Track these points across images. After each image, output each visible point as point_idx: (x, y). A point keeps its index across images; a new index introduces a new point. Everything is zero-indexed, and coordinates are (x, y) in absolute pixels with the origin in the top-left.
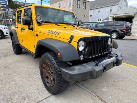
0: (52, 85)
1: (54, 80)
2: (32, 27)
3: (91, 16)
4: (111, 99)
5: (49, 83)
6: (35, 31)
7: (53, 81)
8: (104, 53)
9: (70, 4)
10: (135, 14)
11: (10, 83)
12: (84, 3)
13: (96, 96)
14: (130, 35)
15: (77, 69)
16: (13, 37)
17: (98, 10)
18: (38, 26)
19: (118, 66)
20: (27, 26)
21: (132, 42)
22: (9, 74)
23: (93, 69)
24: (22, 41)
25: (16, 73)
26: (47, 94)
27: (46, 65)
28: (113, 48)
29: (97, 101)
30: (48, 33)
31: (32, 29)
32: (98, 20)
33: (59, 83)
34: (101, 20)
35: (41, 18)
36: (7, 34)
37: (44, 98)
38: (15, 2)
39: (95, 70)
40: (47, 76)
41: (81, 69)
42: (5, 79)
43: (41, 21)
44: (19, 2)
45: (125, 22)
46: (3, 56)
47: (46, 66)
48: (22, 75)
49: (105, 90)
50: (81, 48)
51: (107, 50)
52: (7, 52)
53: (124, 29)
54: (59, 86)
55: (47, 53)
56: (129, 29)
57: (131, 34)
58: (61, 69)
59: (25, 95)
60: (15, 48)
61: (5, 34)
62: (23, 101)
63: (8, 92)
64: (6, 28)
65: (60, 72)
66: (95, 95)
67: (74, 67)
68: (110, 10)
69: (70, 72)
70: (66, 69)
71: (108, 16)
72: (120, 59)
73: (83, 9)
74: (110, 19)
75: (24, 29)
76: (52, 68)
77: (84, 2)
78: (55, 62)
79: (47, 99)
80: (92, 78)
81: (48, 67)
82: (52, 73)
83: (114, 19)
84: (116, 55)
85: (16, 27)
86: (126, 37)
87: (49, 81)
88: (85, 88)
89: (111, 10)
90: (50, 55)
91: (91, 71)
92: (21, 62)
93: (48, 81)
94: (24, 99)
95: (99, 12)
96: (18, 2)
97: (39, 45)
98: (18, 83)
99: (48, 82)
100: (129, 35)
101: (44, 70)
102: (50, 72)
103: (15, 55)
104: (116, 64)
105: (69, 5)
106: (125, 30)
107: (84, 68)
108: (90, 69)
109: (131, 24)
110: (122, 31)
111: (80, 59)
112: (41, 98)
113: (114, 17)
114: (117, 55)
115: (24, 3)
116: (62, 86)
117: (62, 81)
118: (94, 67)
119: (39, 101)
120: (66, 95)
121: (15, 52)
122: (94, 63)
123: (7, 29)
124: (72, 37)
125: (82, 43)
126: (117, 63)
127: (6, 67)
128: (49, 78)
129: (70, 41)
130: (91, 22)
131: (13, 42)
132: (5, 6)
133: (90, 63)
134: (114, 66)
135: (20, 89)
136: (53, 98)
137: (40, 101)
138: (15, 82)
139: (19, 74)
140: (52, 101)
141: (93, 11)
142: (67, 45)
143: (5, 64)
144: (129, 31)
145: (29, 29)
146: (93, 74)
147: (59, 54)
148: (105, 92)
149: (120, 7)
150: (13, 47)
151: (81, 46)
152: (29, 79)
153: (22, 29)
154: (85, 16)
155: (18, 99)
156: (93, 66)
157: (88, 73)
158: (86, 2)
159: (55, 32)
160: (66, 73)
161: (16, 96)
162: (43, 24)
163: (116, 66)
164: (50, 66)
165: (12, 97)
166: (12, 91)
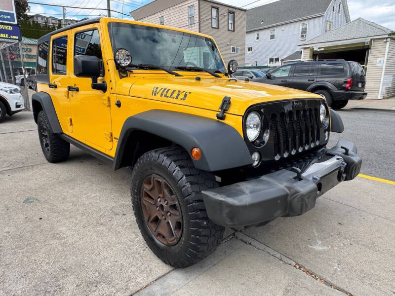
0: (171, 240)
1: (179, 226)
2: (104, 82)
3: (250, 49)
4: (340, 271)
5: (164, 237)
6: (112, 91)
7: (176, 228)
8: (310, 146)
9: (191, 17)
10: (371, 39)
11: (47, 243)
12: (230, 15)
13: (297, 266)
14: (362, 96)
15: (247, 191)
16: (41, 114)
17: (268, 33)
18: (121, 77)
19: (351, 179)
20: (89, 81)
21: (370, 116)
22: (41, 219)
23: (292, 188)
24: (71, 125)
25: (59, 213)
26: (159, 267)
27: (151, 186)
28: (331, 132)
29: (302, 280)
30: (153, 97)
31: (103, 88)
32: (271, 60)
33: (197, 233)
34: (277, 60)
35: (127, 56)
36: (18, 106)
37: (151, 279)
38: (32, 17)
39: (297, 192)
40: (157, 217)
41: (259, 190)
42: (33, 231)
43: (128, 62)
44: (45, 17)
45: (349, 63)
46: (14, 170)
47: (151, 190)
48: (79, 218)
49: (319, 247)
50: (253, 134)
51: (318, 138)
52: (24, 156)
53: (346, 82)
54: (198, 241)
55: (156, 152)
56: (359, 80)
57: (366, 94)
58: (202, 192)
59: (97, 274)
60: (47, 145)
61: (13, 108)
62: (94, 291)
63: (46, 267)
64: (16, 90)
65: (201, 201)
66: (294, 264)
67: (238, 186)
68: (302, 33)
69: (230, 200)
70: (220, 193)
71: (299, 49)
72: (356, 159)
73: (229, 30)
74: (306, 57)
75: (77, 90)
76: (171, 193)
77: (230, 12)
78: (180, 174)
79: (160, 281)
80: (288, 215)
81: (160, 191)
82: (174, 207)
83: (315, 55)
84: (344, 151)
85: (50, 86)
86: (351, 104)
87: (163, 230)
88: (262, 247)
89: (304, 31)
90: (165, 158)
91: (286, 196)
92: (68, 182)
93: (160, 230)
94: (95, 284)
95: (272, 37)
96: (42, 17)
97: (130, 129)
98: (70, 240)
99: (159, 234)
100: (361, 98)
101: (145, 201)
102: (164, 205)
103: (50, 164)
104: (345, 175)
105: (187, 23)
106: (348, 85)
107: (266, 187)
108: (283, 190)
109: (363, 67)
110: (339, 86)
111: (251, 165)
112: (143, 280)
113: (316, 49)
114: (347, 150)
115: (60, 21)
116: (204, 240)
117: (204, 227)
118: (295, 184)
119: (138, 288)
120: (214, 268)
121: (49, 155)
122: (288, 172)
123: (19, 94)
124: (226, 103)
125: (254, 119)
126: (348, 171)
127: (28, 199)
128: (163, 223)
129: (220, 115)
130: (250, 65)
131: (41, 130)
132: (10, 28)
133: (279, 174)
134: (339, 179)
135: (80, 258)
136: (177, 279)
137: (141, 289)
138: (60, 238)
139: (71, 217)
140: (174, 285)
141: (255, 35)
142: (214, 126)
143: (24, 191)
144: (360, 85)
145: (95, 86)
146: (291, 203)
147: (196, 150)
148: (320, 253)
149: (328, 21)
150: (42, 142)
151: (251, 128)
152: (101, 228)
153: (70, 88)
154: (233, 50)
155: (77, 286)
156: (289, 181)
157: (279, 202)
158: (236, 11)
159: (174, 91)
160: (220, 203)
161: (71, 278)
162: (134, 71)
163: (346, 179)
164: (167, 186)
165: (59, 283)
166: (58, 264)
